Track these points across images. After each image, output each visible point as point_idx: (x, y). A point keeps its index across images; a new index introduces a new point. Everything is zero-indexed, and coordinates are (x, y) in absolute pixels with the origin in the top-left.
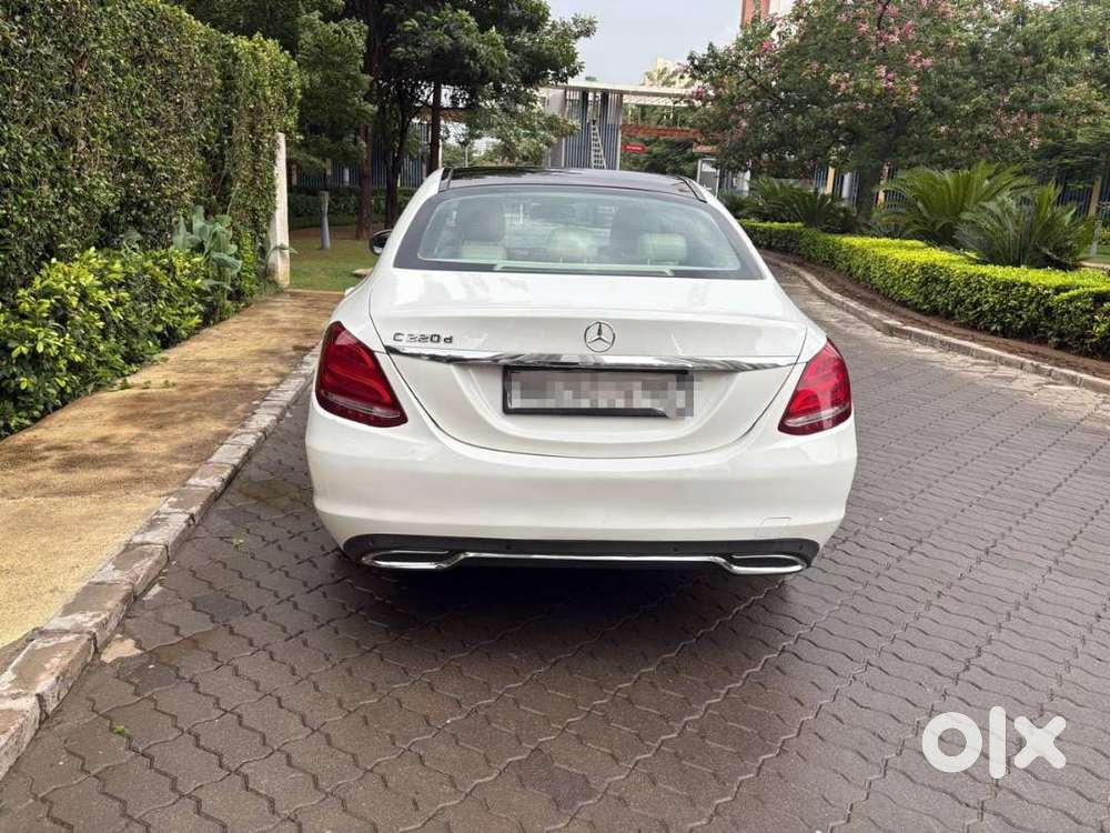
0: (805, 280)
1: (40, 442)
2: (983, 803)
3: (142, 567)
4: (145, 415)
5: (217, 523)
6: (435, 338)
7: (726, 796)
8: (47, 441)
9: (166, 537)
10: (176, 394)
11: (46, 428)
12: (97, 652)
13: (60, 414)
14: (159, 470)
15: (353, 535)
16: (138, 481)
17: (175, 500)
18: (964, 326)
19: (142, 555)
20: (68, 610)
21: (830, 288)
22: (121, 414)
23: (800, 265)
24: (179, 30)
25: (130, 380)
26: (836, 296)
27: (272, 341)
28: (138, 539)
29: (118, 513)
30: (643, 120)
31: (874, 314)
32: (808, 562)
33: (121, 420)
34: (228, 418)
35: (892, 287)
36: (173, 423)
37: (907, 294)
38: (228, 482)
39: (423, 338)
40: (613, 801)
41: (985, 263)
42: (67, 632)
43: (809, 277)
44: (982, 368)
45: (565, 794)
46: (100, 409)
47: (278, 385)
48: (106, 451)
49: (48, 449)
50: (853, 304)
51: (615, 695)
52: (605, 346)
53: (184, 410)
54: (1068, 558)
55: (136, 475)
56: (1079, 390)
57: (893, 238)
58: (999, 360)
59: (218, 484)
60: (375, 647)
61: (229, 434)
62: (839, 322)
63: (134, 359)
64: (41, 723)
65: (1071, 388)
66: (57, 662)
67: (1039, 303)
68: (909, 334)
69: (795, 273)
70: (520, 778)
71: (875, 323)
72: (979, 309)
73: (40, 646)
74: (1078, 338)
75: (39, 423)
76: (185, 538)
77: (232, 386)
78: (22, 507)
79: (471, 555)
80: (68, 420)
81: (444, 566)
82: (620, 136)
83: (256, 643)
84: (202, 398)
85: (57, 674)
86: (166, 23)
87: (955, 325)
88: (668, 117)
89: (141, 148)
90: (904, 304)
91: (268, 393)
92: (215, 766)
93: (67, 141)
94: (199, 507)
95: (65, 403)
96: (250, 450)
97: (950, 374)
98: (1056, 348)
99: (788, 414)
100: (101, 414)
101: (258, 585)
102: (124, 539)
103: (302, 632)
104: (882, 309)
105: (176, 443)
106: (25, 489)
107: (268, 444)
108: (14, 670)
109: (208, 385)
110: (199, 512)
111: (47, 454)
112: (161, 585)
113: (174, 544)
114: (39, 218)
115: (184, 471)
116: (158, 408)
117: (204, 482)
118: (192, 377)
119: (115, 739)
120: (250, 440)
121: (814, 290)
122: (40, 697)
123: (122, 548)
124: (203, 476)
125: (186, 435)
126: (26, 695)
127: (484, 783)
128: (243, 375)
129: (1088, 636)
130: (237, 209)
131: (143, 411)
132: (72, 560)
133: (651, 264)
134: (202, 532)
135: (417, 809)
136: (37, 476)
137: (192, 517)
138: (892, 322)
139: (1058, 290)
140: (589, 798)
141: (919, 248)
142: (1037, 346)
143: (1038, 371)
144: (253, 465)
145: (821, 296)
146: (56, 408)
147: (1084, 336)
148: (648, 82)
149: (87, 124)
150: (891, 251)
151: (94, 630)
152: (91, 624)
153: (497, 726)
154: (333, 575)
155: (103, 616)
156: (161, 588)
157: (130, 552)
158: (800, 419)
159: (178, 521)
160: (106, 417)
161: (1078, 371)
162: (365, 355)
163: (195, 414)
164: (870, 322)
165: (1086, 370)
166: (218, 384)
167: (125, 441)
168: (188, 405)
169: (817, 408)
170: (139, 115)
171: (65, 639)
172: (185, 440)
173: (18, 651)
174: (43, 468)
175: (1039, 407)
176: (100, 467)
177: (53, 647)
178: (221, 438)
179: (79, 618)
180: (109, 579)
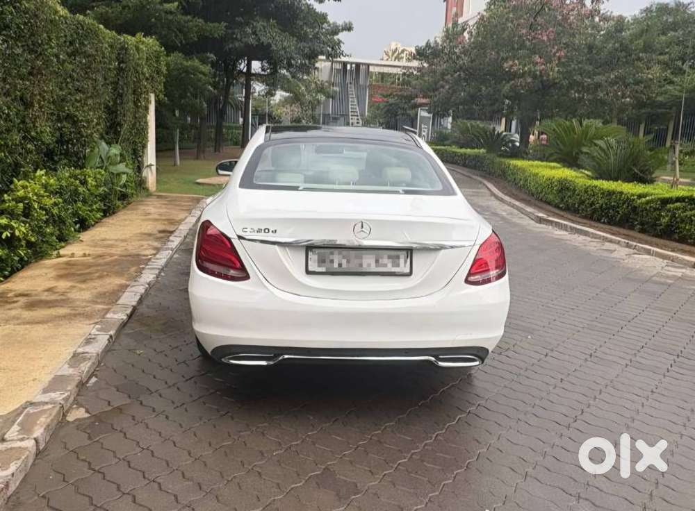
0: (487, 187)
1: (11, 291)
2: (579, 494)
3: (85, 367)
4: (73, 274)
5: (125, 341)
6: (267, 230)
7: (435, 492)
8: (15, 291)
9: (97, 349)
10: (91, 261)
11: (13, 282)
12: (64, 416)
13: (21, 274)
14: (87, 309)
15: (216, 346)
16: (75, 315)
17: (100, 326)
18: (585, 217)
19: (84, 359)
20: (45, 391)
21: (503, 193)
22: (59, 274)
23: (484, 177)
24: (97, 36)
25: (62, 252)
26: (507, 198)
27: (149, 227)
28: (80, 350)
29: (66, 335)
30: (382, 82)
31: (529, 209)
32: (482, 360)
33: (60, 277)
34: (126, 276)
35: (541, 192)
36: (92, 279)
37: (551, 197)
38: (130, 316)
39: (259, 231)
40: (371, 495)
41: (597, 179)
42: (47, 403)
43: (490, 186)
44: (595, 244)
45: (344, 493)
46: (45, 271)
47: (155, 255)
48: (53, 297)
49: (16, 296)
50: (517, 203)
51: (371, 439)
52: (365, 235)
53: (97, 271)
54: (638, 359)
55: (73, 312)
56: (653, 258)
57: (542, 161)
58: (606, 239)
59: (125, 317)
60: (228, 412)
61: (127, 286)
62: (508, 214)
63: (63, 239)
64: (37, 455)
65: (648, 257)
66: (43, 420)
67: (628, 204)
68: (551, 222)
69: (481, 183)
70: (317, 483)
71: (531, 215)
72: (594, 207)
73: (31, 411)
74: (652, 226)
75: (9, 279)
76: (108, 350)
77: (126, 256)
78: (7, 331)
79: (286, 356)
80: (26, 278)
81: (271, 363)
82: (367, 92)
83: (156, 410)
84: (107, 264)
85: (44, 426)
86: (89, 31)
87: (580, 217)
88: (399, 79)
89: (71, 108)
90: (549, 203)
91: (149, 260)
92: (141, 478)
93: (28, 105)
94: (114, 331)
95: (23, 267)
96: (142, 296)
97: (575, 248)
98: (640, 232)
99: (470, 274)
100: (46, 274)
101: (154, 377)
102: (72, 350)
103: (183, 404)
104: (535, 206)
105: (95, 291)
106: (7, 320)
107: (152, 292)
108: (18, 425)
109: (111, 255)
110: (115, 334)
111: (15, 299)
112: (96, 377)
113: (102, 352)
114: (10, 153)
115: (104, 309)
116: (80, 270)
117: (116, 316)
118: (100, 251)
119: (81, 464)
120: (141, 290)
121: (493, 194)
122: (36, 440)
123: (72, 355)
124: (114, 313)
125: (101, 286)
126: (28, 438)
127: (297, 487)
128: (132, 248)
129: (645, 403)
130: (124, 142)
131: (71, 271)
132: (43, 362)
133: (391, 185)
134: (117, 347)
135: (259, 500)
136: (13, 313)
137: (111, 337)
138: (541, 215)
139: (640, 196)
140: (358, 493)
141: (557, 168)
142: (628, 231)
143: (628, 246)
144: (144, 306)
145: (497, 197)
146: (18, 270)
147: (656, 225)
148: (386, 57)
149: (40, 94)
150: (540, 170)
151: (62, 402)
152: (61, 398)
153: (303, 456)
154: (199, 371)
155: (66, 394)
156: (96, 379)
157: (76, 358)
158: (476, 277)
159: (103, 340)
160: (49, 276)
161: (651, 246)
162: (225, 240)
163: (105, 273)
164: (527, 214)
165: (657, 245)
166: (117, 255)
167: (63, 290)
168: (99, 268)
169: (488, 270)
170: (71, 87)
171: (46, 407)
172: (100, 289)
173: (19, 415)
174: (15, 308)
175: (628, 268)
176: (50, 307)
177: (39, 412)
178: (123, 288)
179: (53, 395)
180: (66, 373)
